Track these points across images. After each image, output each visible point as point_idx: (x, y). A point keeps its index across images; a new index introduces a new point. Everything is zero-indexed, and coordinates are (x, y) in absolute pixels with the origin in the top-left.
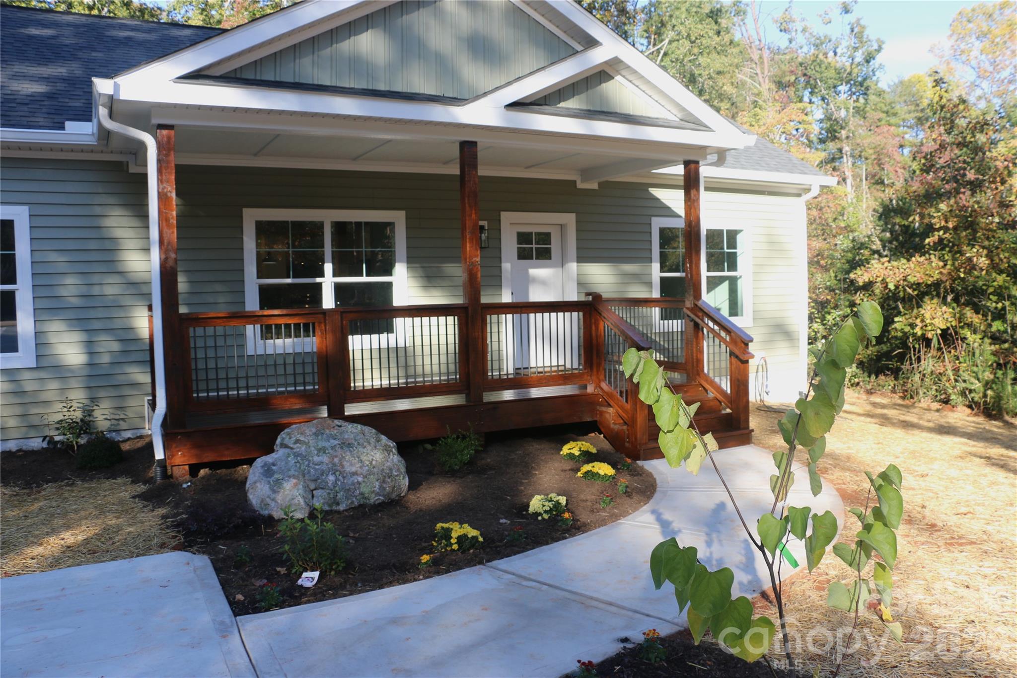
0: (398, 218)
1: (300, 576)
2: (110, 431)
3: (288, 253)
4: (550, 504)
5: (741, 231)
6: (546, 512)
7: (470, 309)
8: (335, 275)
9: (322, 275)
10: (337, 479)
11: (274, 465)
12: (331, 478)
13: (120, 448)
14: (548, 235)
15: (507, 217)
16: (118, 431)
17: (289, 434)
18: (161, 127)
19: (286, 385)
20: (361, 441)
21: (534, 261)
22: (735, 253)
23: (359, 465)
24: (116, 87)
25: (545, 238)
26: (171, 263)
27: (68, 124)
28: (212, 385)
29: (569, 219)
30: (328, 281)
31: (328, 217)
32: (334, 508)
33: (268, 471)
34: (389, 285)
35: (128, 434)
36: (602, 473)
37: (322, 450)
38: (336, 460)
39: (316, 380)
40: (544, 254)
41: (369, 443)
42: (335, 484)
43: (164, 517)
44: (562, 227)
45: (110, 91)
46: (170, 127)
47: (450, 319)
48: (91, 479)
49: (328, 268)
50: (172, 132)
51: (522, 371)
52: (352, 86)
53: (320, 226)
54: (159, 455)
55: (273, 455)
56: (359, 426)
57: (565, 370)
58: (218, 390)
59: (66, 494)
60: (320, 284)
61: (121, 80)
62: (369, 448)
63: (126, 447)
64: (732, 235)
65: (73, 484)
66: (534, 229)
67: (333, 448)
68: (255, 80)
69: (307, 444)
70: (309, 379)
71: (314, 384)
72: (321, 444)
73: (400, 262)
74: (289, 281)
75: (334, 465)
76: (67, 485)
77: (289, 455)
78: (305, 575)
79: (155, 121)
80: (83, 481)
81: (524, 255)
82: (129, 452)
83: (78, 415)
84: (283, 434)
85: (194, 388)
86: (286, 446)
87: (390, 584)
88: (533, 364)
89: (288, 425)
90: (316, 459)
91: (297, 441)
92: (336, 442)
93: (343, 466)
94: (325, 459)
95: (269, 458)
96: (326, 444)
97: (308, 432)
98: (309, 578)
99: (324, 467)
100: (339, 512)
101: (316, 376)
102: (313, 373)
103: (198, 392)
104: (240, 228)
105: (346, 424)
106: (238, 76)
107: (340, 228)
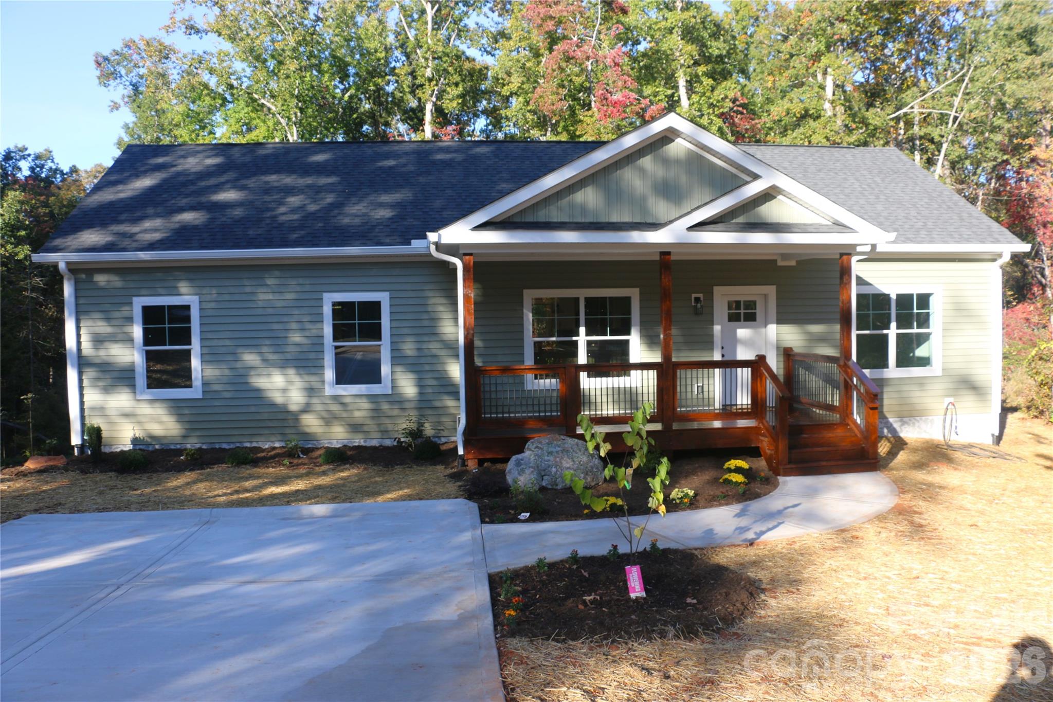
0: (634, 293)
1: (520, 514)
2: (434, 437)
3: (553, 320)
4: (682, 495)
5: (932, 294)
6: (678, 498)
7: (664, 366)
8: (588, 334)
9: (578, 335)
10: (557, 471)
11: (522, 460)
12: (554, 470)
13: (439, 448)
14: (754, 303)
15: (718, 291)
16: (439, 437)
17: (532, 443)
18: (465, 254)
19: (534, 412)
20: (575, 449)
21: (742, 323)
22: (928, 313)
23: (572, 463)
24: (440, 236)
25: (751, 305)
26: (470, 336)
27: (413, 241)
28: (494, 410)
29: (771, 290)
30: (582, 338)
31: (582, 294)
32: (554, 487)
33: (518, 464)
34: (627, 342)
35: (443, 440)
36: (734, 480)
37: (550, 453)
38: (558, 459)
39: (559, 409)
40: (750, 318)
41: (580, 451)
42: (556, 473)
43: (460, 486)
44: (766, 296)
45: (436, 240)
46: (471, 254)
47: (651, 372)
48: (422, 465)
49: (582, 330)
50: (472, 257)
51: (728, 408)
52: (583, 221)
53: (577, 300)
54: (461, 452)
55: (523, 454)
56: (576, 440)
57: (742, 409)
58: (503, 413)
59: (408, 472)
60: (577, 341)
61: (442, 232)
62: (580, 453)
63: (443, 448)
64: (924, 300)
65: (411, 467)
66: (742, 299)
67: (557, 452)
68: (521, 222)
69: (542, 449)
70: (554, 408)
71: (557, 411)
72: (550, 450)
73: (635, 326)
74: (554, 339)
75: (556, 462)
76: (408, 467)
77: (531, 455)
78: (523, 514)
79: (462, 252)
80: (417, 465)
81: (734, 318)
82: (445, 450)
83: (414, 426)
84: (529, 443)
85: (483, 411)
86: (531, 450)
87: (562, 520)
88: (739, 402)
89: (533, 438)
90: (546, 458)
91: (537, 447)
92: (559, 449)
93: (561, 463)
94: (551, 458)
95: (519, 456)
96: (554, 450)
97: (543, 442)
98: (525, 515)
99: (550, 463)
100: (556, 490)
101: (559, 406)
102: (557, 404)
103: (485, 414)
104: (521, 304)
105: (568, 438)
106: (511, 220)
107: (591, 303)
